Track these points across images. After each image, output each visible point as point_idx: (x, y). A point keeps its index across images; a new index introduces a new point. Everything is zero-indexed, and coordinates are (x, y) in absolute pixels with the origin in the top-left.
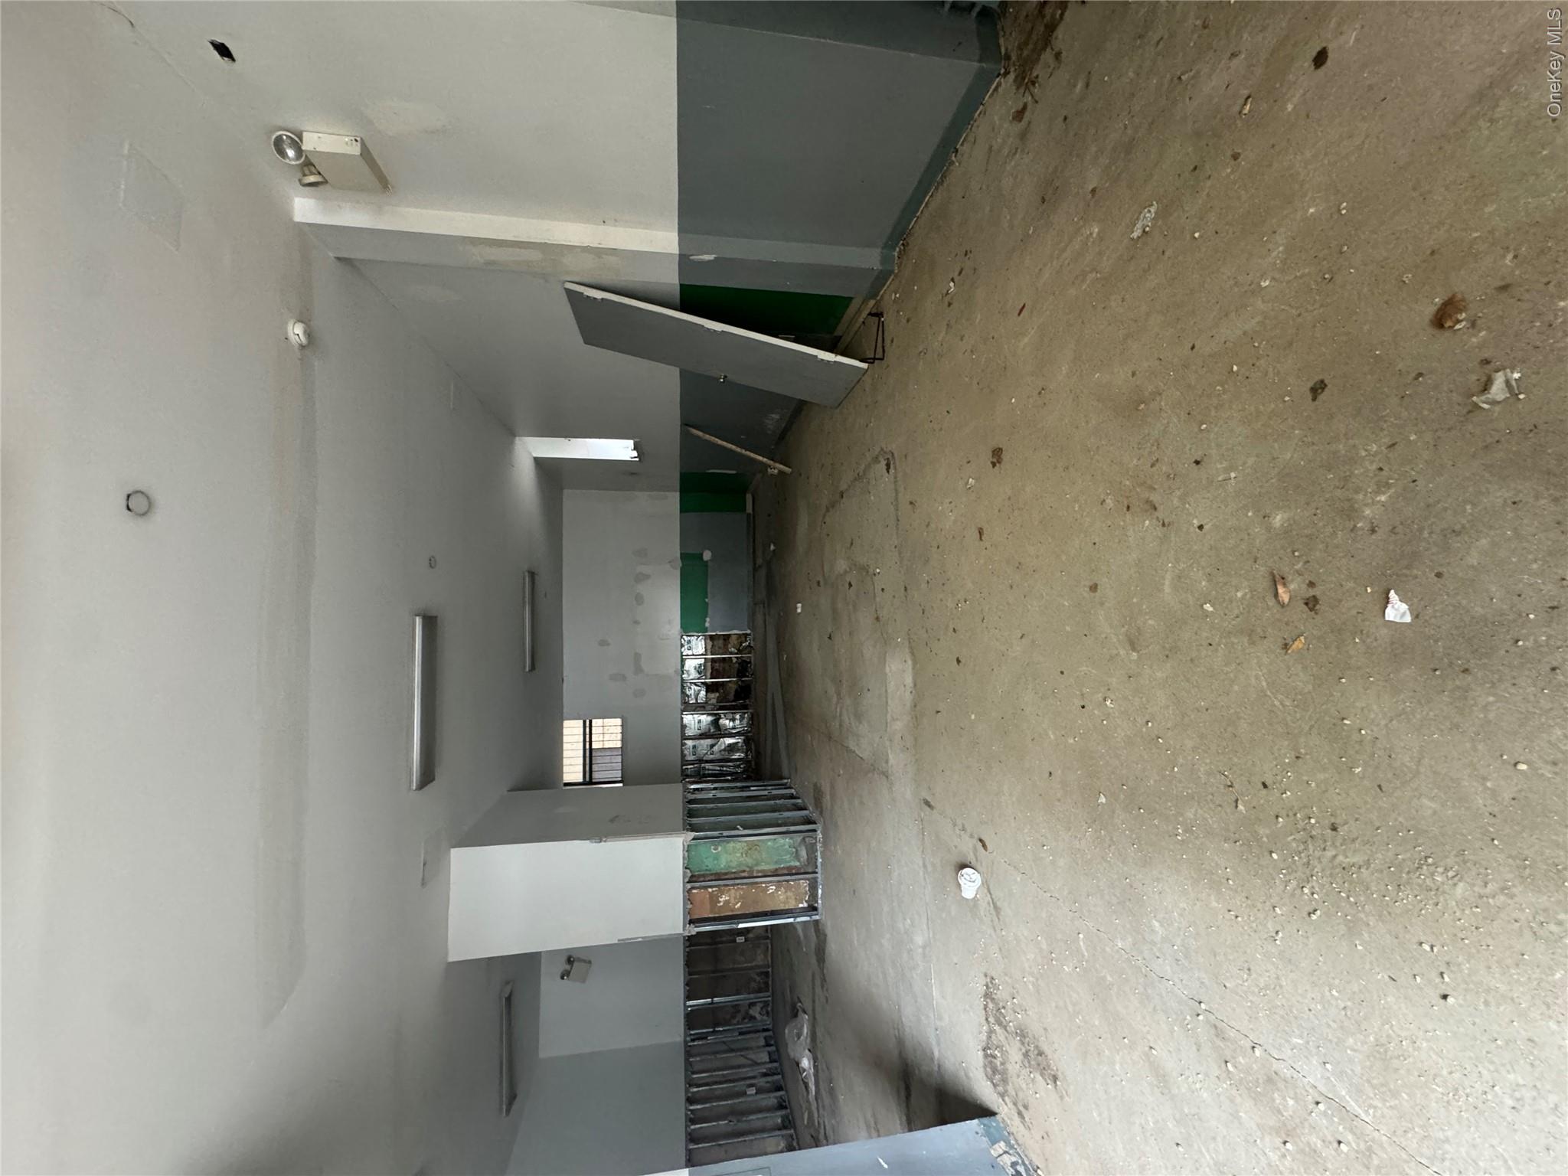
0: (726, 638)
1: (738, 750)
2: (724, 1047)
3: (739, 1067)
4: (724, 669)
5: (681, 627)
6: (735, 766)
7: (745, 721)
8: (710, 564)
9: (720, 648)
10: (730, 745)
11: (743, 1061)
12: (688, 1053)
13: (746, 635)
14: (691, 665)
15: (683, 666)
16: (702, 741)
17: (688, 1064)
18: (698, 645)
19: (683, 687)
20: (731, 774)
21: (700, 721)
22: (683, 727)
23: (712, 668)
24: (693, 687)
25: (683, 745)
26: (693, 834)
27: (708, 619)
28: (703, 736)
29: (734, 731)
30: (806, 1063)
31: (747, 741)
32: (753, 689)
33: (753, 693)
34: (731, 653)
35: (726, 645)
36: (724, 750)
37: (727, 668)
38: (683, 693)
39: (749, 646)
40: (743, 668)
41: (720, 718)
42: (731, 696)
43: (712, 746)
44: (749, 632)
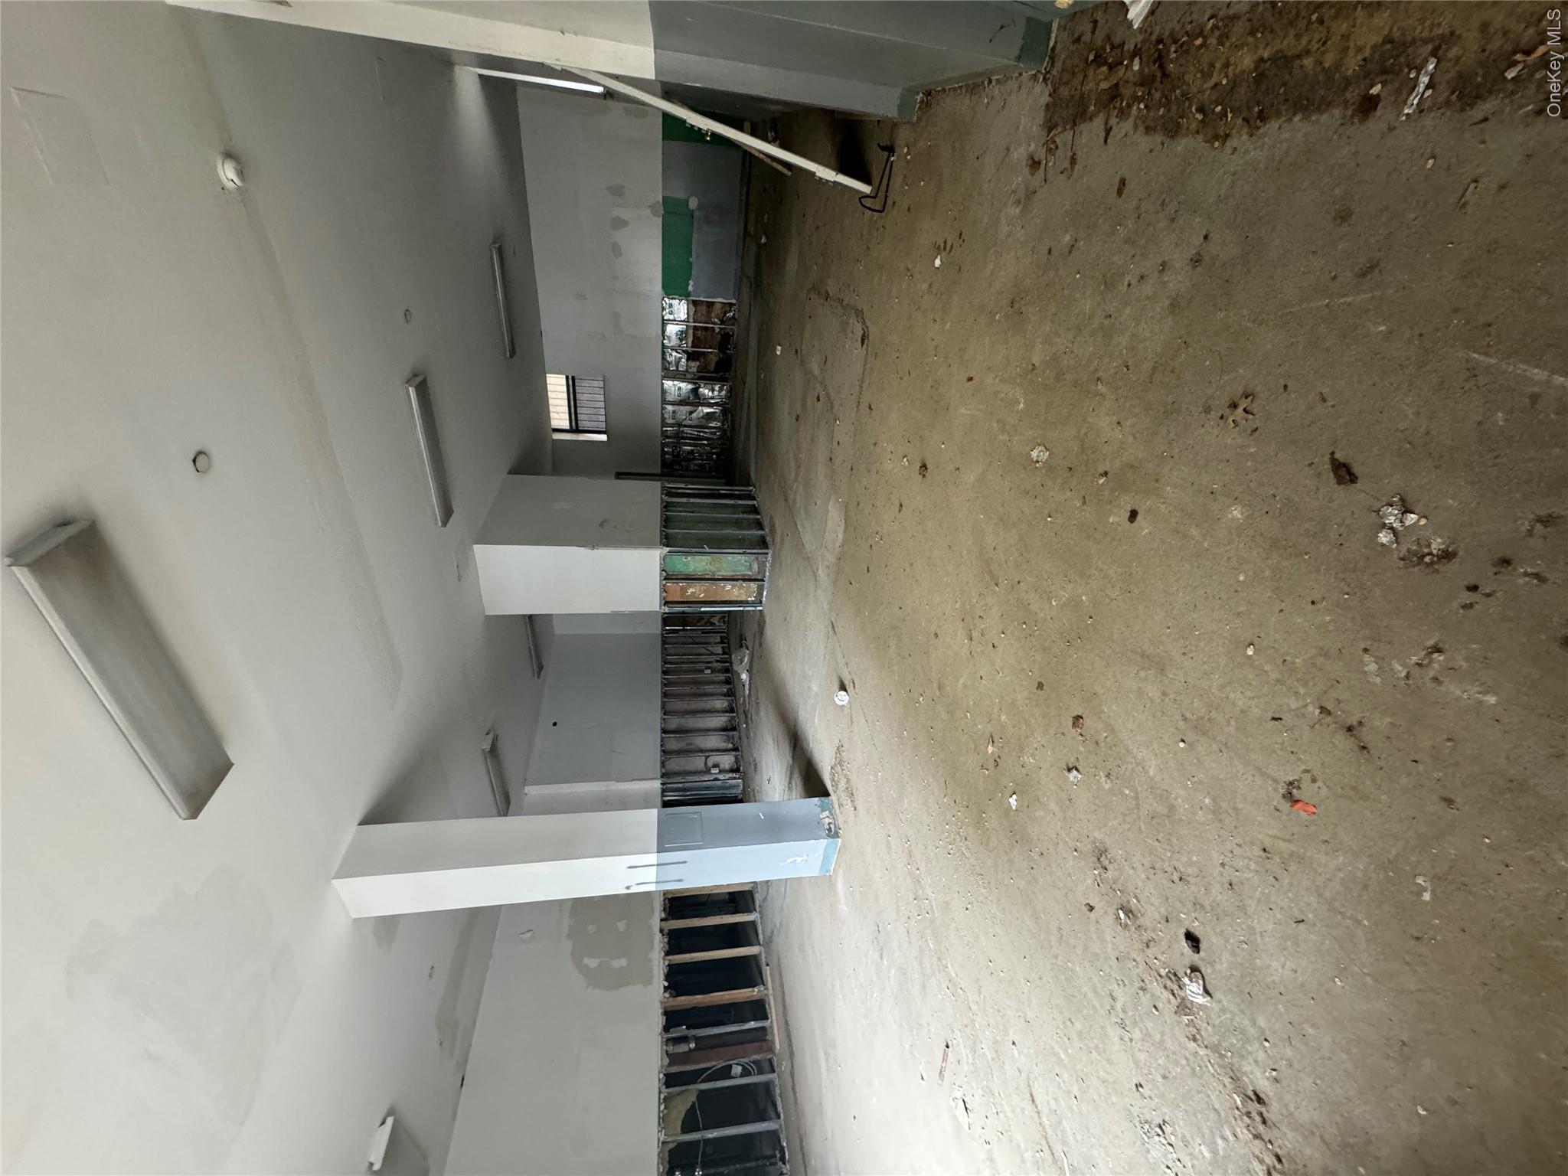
0: (711, 305)
1: (716, 419)
2: (691, 640)
3: (701, 655)
4: (706, 337)
5: (663, 288)
6: (711, 433)
7: (724, 392)
8: (697, 214)
9: (702, 315)
10: (708, 413)
11: (703, 651)
12: (664, 642)
13: (731, 305)
14: (672, 330)
15: (663, 332)
16: (682, 408)
17: (664, 649)
18: (680, 309)
19: (663, 353)
20: (707, 439)
21: (680, 388)
22: (664, 392)
23: (694, 335)
24: (674, 354)
25: (663, 409)
26: (668, 549)
27: (691, 283)
28: (682, 402)
29: (712, 401)
30: (744, 676)
31: (724, 412)
32: (733, 361)
33: (733, 368)
34: (714, 323)
35: (709, 312)
36: (703, 417)
37: (709, 338)
38: (664, 358)
39: (733, 317)
40: (725, 340)
41: (699, 387)
42: (712, 367)
43: (691, 413)
44: (734, 301)
